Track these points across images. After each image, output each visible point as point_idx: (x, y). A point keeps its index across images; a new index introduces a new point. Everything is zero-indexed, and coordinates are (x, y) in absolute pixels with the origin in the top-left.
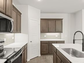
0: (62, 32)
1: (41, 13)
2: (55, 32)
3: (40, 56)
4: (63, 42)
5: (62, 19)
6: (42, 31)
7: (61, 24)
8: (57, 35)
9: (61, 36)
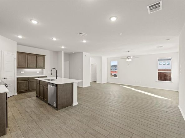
0: (44, 68)
1: (17, 44)
2: (37, 68)
3: (17, 94)
4: (46, 77)
5: (45, 56)
6: (18, 66)
7: (43, 61)
8: (38, 71)
9: (43, 72)
